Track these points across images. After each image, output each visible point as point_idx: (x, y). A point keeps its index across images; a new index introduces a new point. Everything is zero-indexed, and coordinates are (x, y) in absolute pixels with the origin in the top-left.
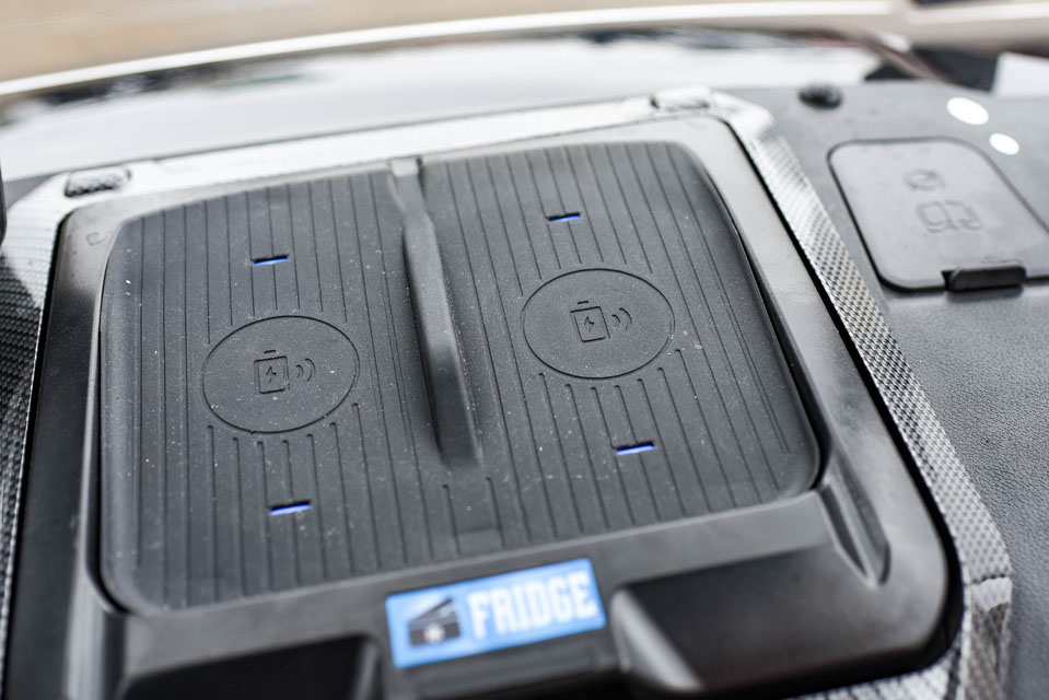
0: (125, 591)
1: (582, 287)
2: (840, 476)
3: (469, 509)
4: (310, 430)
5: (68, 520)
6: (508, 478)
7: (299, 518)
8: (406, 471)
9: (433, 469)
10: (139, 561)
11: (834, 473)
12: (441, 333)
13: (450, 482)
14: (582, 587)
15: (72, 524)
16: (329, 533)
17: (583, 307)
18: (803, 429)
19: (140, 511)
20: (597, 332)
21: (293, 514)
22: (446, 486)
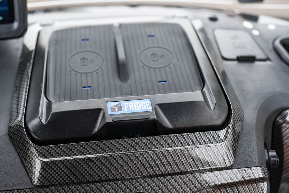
0: (51, 100)
1: (154, 50)
2: (207, 90)
3: (125, 90)
4: (92, 73)
5: (40, 85)
6: (134, 85)
7: (88, 90)
8: (112, 82)
9: (118, 82)
10: (54, 95)
11: (206, 89)
12: (122, 55)
13: (122, 85)
14: (148, 104)
15: (41, 85)
16: (95, 93)
17: (154, 54)
18: (200, 81)
19: (55, 86)
20: (156, 59)
21: (87, 89)
22: (121, 86)
